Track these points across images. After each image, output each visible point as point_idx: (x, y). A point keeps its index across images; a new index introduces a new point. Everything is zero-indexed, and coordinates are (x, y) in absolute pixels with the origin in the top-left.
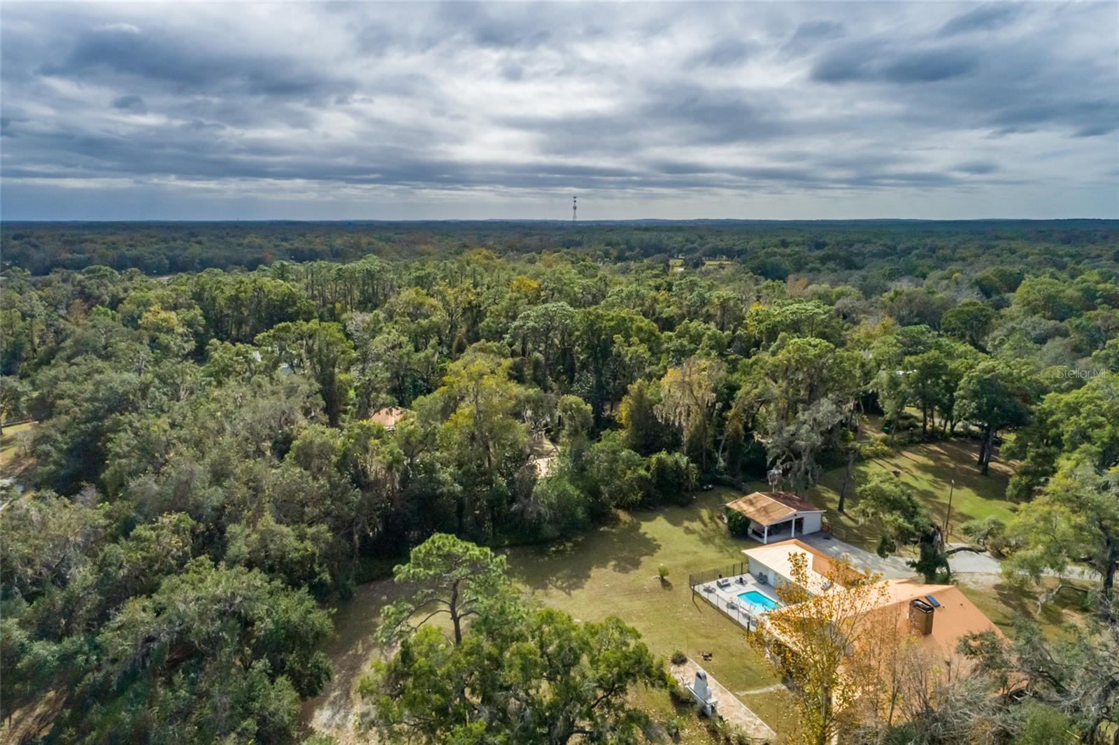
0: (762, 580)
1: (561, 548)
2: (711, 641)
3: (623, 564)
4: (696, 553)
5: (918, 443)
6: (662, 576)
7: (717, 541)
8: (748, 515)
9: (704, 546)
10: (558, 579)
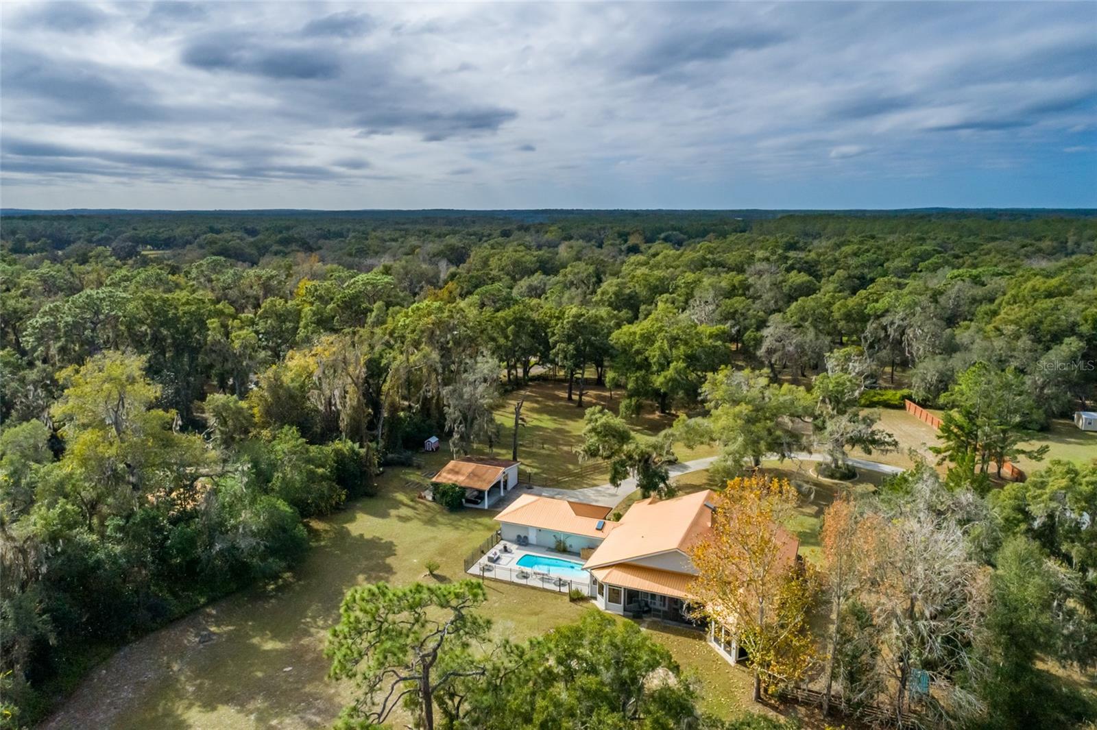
0: (522, 542)
1: (280, 582)
2: (543, 616)
3: (374, 575)
4: (435, 538)
5: (511, 391)
6: (431, 572)
7: (440, 519)
8: (463, 485)
9: (434, 529)
10: (314, 618)
